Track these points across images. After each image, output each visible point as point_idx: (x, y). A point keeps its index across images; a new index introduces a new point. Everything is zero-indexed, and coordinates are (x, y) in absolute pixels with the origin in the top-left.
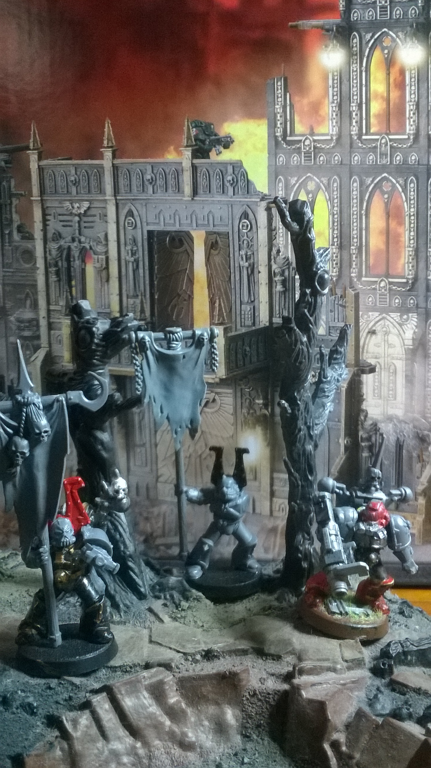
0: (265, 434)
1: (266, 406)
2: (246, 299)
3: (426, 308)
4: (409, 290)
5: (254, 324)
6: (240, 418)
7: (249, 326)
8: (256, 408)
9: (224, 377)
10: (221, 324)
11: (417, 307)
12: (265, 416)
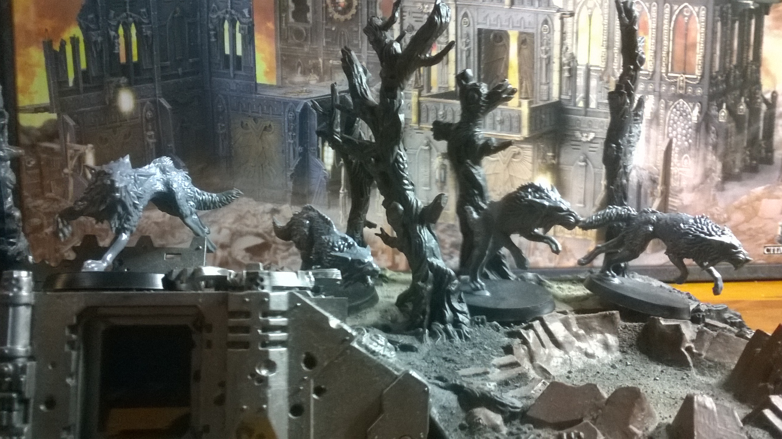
0: (553, 178)
1: (554, 157)
2: (544, 81)
3: (659, 92)
4: (650, 79)
5: (548, 99)
6: (537, 166)
7: (545, 101)
8: (548, 158)
9: (527, 136)
10: (526, 98)
11: (654, 91)
12: (553, 164)
